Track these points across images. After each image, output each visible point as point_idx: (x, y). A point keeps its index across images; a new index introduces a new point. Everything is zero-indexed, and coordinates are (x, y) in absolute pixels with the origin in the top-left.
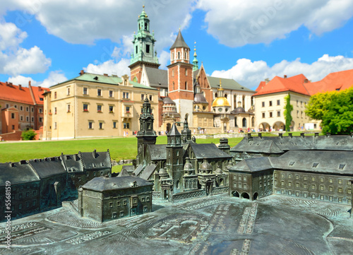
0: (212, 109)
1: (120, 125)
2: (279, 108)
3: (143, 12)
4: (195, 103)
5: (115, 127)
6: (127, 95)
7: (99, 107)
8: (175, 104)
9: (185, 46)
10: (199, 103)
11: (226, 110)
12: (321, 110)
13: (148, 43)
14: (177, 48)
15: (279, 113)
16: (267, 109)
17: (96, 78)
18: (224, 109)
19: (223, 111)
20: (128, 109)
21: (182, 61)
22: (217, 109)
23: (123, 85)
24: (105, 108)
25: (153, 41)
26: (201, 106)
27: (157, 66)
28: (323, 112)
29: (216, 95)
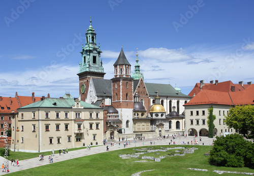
0: (150, 116)
1: (73, 138)
2: (204, 117)
3: (90, 26)
4: (135, 111)
5: (69, 141)
6: (79, 115)
7: (58, 126)
8: (117, 113)
9: (126, 63)
10: (138, 111)
11: (162, 115)
12: (236, 122)
13: (95, 55)
14: (119, 65)
15: (204, 121)
16: (195, 117)
17: (55, 104)
18: (160, 115)
19: (160, 117)
20: (79, 126)
21: (124, 76)
22: (154, 115)
23: (76, 107)
24: (62, 127)
25: (99, 53)
26: (140, 114)
27: (102, 75)
28: (238, 124)
29: (154, 102)
